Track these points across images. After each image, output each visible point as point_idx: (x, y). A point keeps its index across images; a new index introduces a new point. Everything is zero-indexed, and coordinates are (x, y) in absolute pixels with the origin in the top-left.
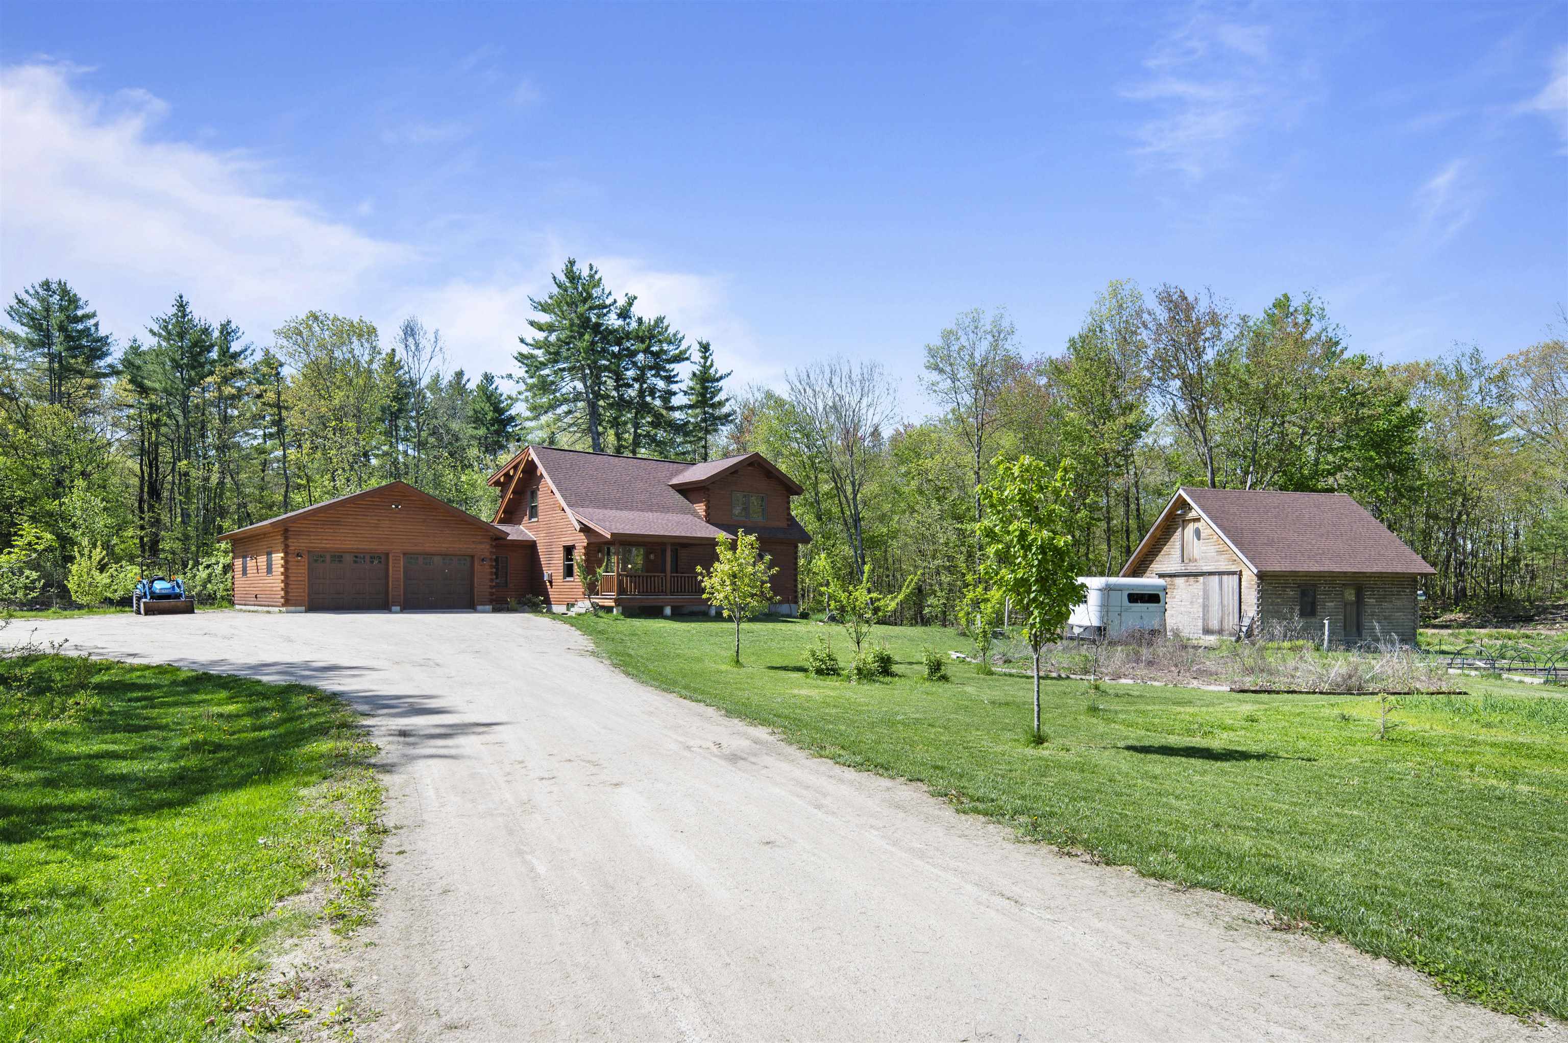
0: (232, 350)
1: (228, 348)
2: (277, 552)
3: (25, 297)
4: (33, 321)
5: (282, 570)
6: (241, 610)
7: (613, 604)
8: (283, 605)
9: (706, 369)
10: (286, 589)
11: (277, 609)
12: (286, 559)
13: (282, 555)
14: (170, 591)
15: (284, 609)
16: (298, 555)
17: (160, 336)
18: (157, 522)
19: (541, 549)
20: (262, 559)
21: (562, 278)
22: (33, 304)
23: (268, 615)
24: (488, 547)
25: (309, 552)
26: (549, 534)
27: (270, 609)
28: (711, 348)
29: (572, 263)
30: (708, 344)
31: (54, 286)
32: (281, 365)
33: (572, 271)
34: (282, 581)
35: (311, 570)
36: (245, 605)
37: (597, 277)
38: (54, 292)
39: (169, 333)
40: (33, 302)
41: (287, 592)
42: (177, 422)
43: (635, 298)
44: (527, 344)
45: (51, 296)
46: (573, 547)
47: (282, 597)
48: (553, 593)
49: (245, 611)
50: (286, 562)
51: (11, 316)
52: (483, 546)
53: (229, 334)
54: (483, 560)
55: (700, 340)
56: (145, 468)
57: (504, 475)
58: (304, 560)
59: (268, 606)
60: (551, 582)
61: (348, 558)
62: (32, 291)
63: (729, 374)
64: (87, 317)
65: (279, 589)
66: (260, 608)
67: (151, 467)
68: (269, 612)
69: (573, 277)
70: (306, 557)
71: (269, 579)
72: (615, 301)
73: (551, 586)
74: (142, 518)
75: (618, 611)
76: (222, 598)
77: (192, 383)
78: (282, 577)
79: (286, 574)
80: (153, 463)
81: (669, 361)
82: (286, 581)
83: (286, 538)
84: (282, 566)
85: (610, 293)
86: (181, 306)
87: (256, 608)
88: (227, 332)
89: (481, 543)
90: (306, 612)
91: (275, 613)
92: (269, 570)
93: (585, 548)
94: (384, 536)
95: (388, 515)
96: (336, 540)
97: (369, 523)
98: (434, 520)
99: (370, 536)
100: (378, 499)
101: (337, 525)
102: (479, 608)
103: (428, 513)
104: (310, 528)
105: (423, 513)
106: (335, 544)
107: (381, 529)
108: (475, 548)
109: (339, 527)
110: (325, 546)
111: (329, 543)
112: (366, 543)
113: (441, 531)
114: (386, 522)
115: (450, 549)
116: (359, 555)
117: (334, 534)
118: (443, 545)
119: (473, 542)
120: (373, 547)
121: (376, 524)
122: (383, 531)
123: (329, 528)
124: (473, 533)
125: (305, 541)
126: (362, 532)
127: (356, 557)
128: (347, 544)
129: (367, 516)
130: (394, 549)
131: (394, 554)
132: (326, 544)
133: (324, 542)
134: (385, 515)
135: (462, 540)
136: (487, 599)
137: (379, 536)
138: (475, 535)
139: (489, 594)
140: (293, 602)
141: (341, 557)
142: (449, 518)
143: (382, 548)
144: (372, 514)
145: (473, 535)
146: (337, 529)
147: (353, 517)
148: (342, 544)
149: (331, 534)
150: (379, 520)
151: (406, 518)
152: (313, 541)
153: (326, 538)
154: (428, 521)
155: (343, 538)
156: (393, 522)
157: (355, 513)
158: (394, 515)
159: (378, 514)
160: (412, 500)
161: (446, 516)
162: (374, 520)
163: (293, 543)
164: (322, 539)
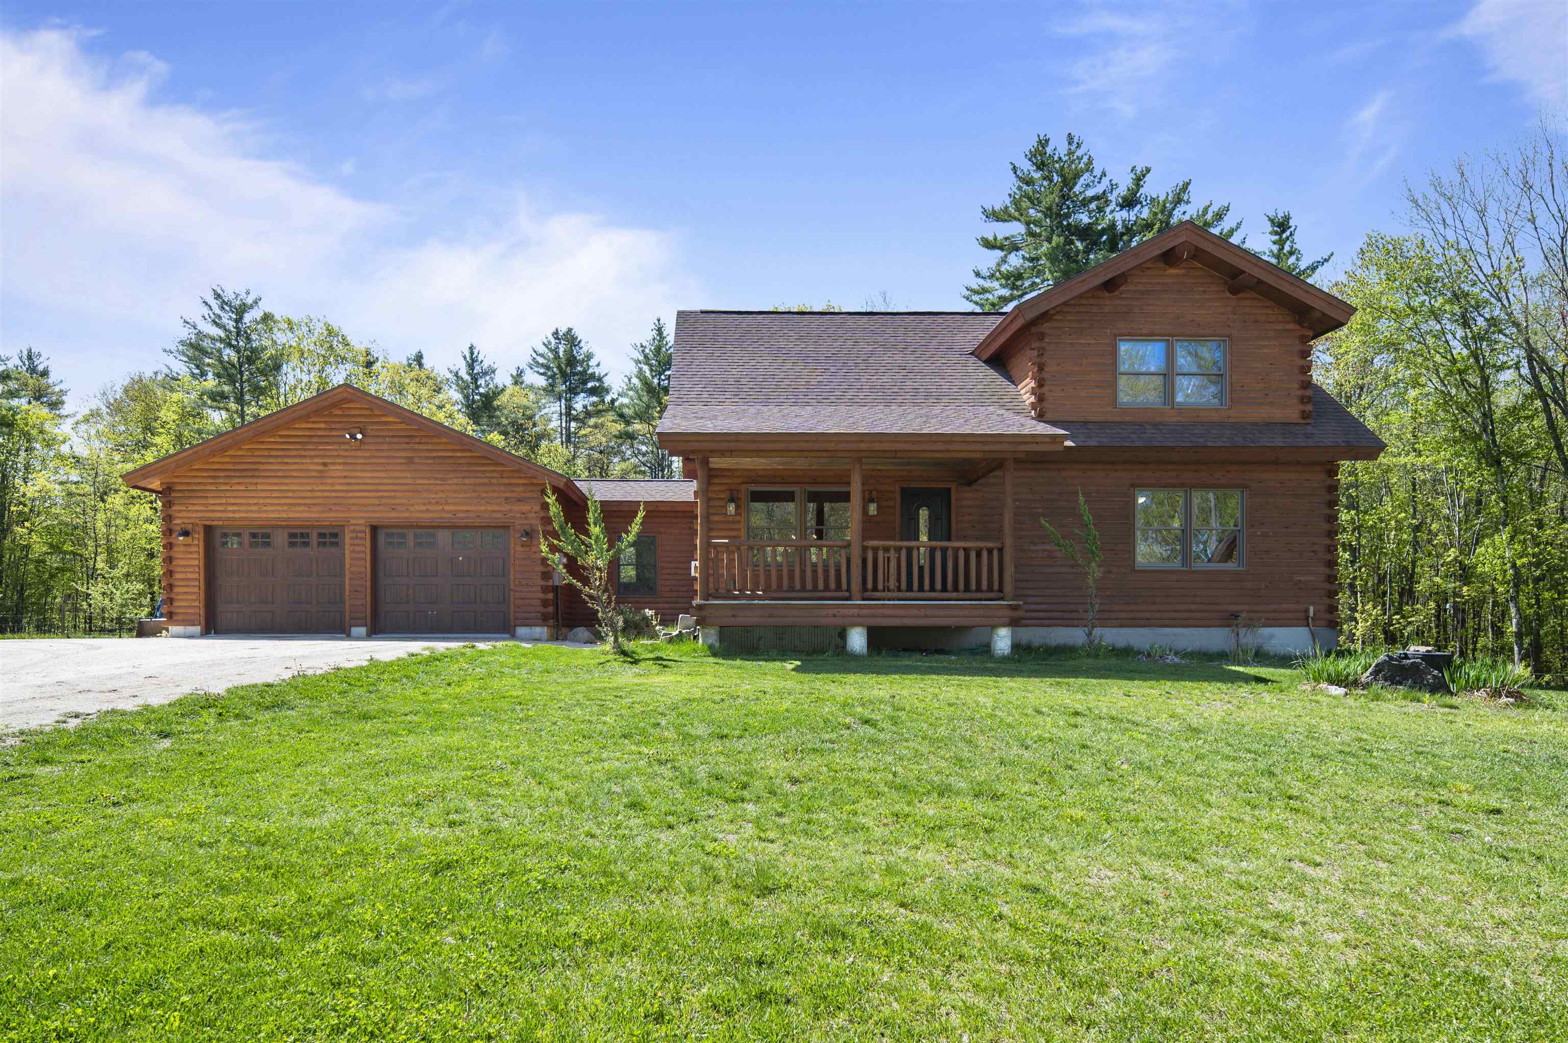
10: (169, 595)
12: (169, 543)
15: (170, 630)
16: (187, 533)
21: (1026, 166)
24: (537, 508)
28: (1291, 223)
30: (1287, 218)
35: (215, 560)
41: (170, 601)
50: (170, 546)
52: (525, 508)
54: (526, 534)
55: (1272, 214)
58: (196, 542)
61: (280, 538)
70: (200, 536)
79: (169, 568)
82: (169, 581)
83: (170, 504)
89: (521, 500)
90: (203, 635)
94: (334, 494)
95: (341, 453)
96: (250, 505)
97: (307, 470)
98: (427, 458)
99: (309, 494)
100: (323, 426)
101: (252, 477)
102: (521, 631)
103: (417, 446)
104: (205, 484)
105: (407, 446)
106: (247, 512)
107: (329, 481)
108: (510, 511)
109: (255, 480)
110: (231, 515)
111: (239, 511)
112: (302, 508)
113: (442, 479)
114: (338, 467)
115: (459, 515)
116: (298, 531)
117: (247, 494)
118: (446, 508)
119: (506, 499)
120: (313, 515)
121: (320, 471)
122: (332, 485)
123: (239, 484)
124: (506, 481)
125: (198, 508)
126: (294, 488)
127: (292, 535)
128: (266, 511)
129: (305, 457)
130: (354, 518)
131: (352, 528)
132: (234, 512)
133: (230, 508)
134: (335, 453)
135: (484, 495)
136: (533, 615)
137: (325, 494)
138: (511, 484)
139: (538, 602)
140: (180, 617)
141: (268, 536)
142: (459, 454)
143: (331, 516)
144: (312, 453)
145: (506, 485)
146: (251, 484)
147: (280, 460)
148: (259, 512)
149: (242, 494)
150: (325, 464)
151: (375, 457)
152: (211, 508)
153: (233, 501)
154: (417, 460)
155: (262, 501)
156: (350, 467)
157: (281, 453)
158: (353, 453)
159: (322, 453)
160: (386, 423)
161: (454, 451)
162: (317, 464)
163: (180, 511)
164: (227, 504)
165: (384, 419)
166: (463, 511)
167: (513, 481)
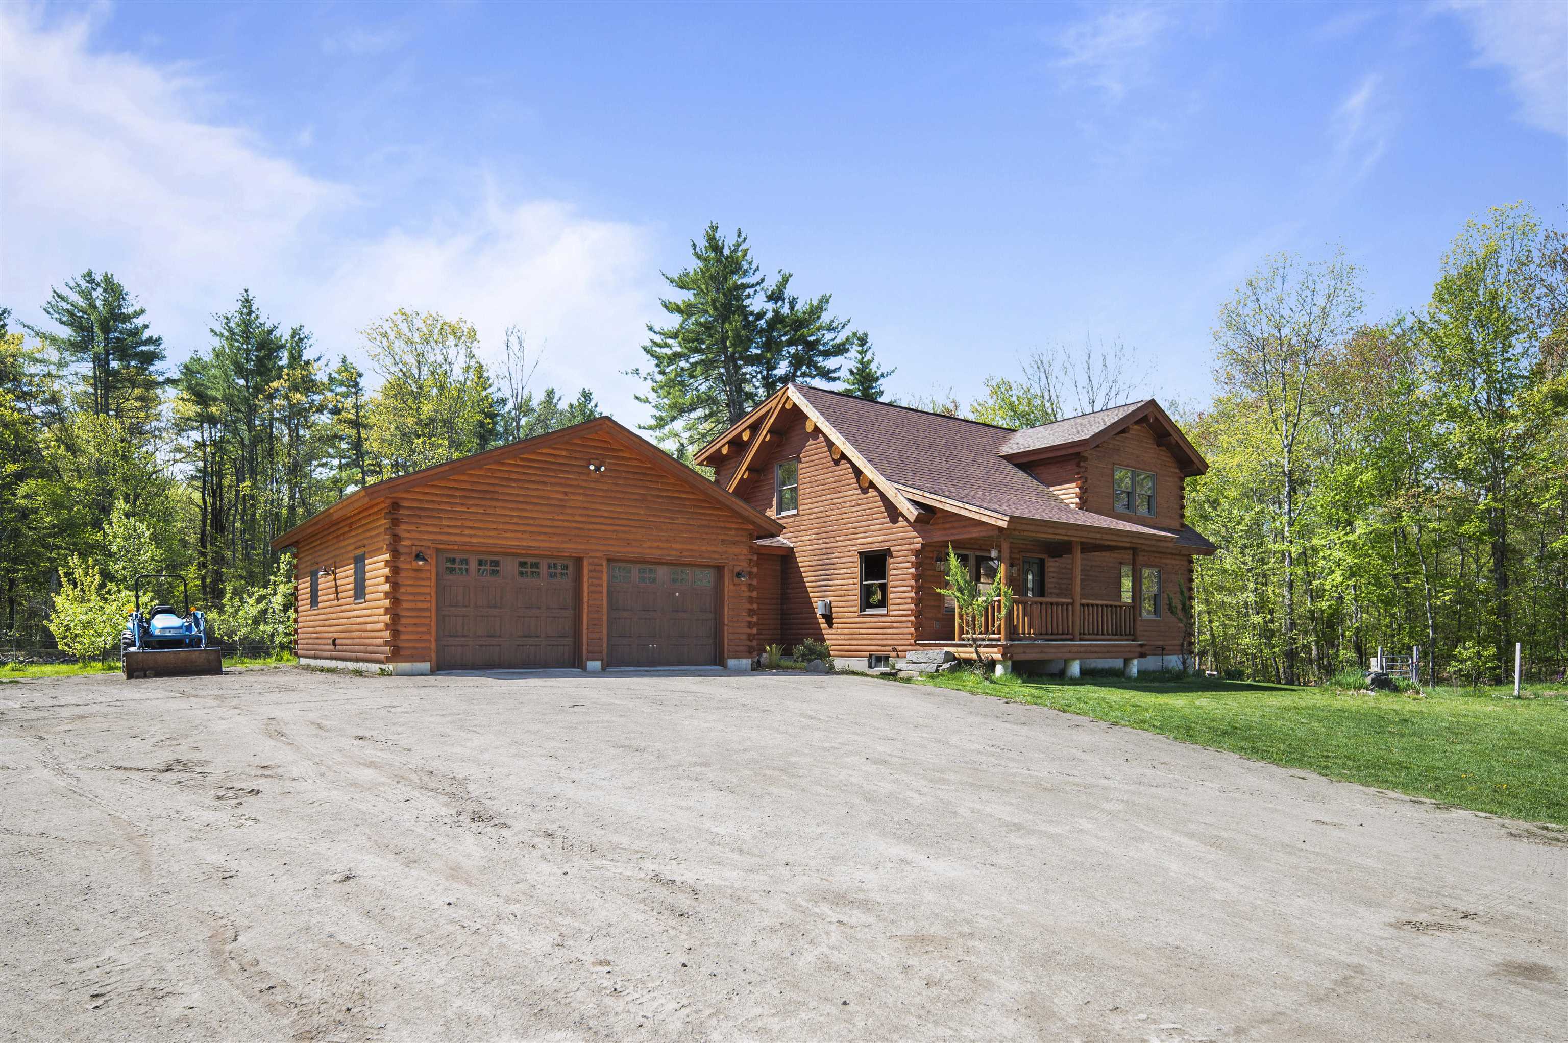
0: (305, 358)
1: (300, 356)
2: (377, 552)
3: (65, 292)
4: (74, 320)
5: (387, 587)
6: (307, 668)
7: (998, 656)
8: (388, 660)
9: (865, 365)
10: (394, 627)
11: (375, 667)
12: (394, 567)
13: (387, 557)
14: (182, 632)
15: (390, 667)
16: (418, 557)
17: (222, 335)
18: (220, 560)
19: (803, 561)
20: (346, 574)
21: (702, 245)
22: (75, 300)
23: (358, 680)
24: (745, 552)
25: (438, 551)
26: (826, 535)
27: (361, 666)
28: (869, 341)
29: (715, 228)
30: (866, 335)
31: (98, 278)
32: (360, 375)
33: (714, 238)
34: (387, 611)
35: (441, 589)
36: (315, 658)
37: (744, 246)
38: (98, 285)
39: (230, 330)
40: (76, 298)
41: (396, 633)
42: (242, 439)
43: (790, 275)
44: (655, 332)
45: (95, 290)
46: (887, 553)
47: (386, 643)
48: (832, 638)
49: (314, 670)
50: (396, 570)
51: (48, 313)
52: (735, 550)
53: (301, 340)
54: (739, 575)
55: (857, 331)
56: (208, 499)
57: (729, 442)
58: (429, 568)
59: (357, 660)
60: (829, 618)
61: (509, 567)
62: (72, 284)
63: (893, 371)
64: (137, 314)
65: (381, 626)
66: (341, 665)
67: (214, 497)
68: (359, 673)
69: (715, 246)
70: (432, 561)
71: (359, 611)
72: (763, 280)
73: (830, 624)
74: (203, 554)
75: (1005, 668)
76: (283, 647)
77: (258, 389)
78: (387, 603)
79: (394, 595)
80: (216, 492)
81: (827, 354)
82: (394, 611)
83: (396, 522)
84: (387, 579)
85: (758, 269)
86: (247, 301)
87: (333, 664)
88: (298, 340)
89: (734, 543)
90: (433, 672)
91: (372, 675)
92: (360, 591)
93: (917, 553)
94: (574, 525)
95: (581, 483)
96: (489, 530)
97: (549, 498)
98: (658, 497)
99: (549, 523)
100: (564, 453)
101: (492, 499)
102: (732, 662)
103: (649, 484)
104: (439, 503)
105: (641, 483)
106: (485, 537)
107: (569, 511)
108: (726, 552)
109: (494, 503)
110: (467, 539)
111: (475, 536)
112: (542, 537)
113: (671, 518)
114: (577, 497)
115: (685, 554)
116: (529, 560)
117: (485, 518)
118: (674, 546)
119: (723, 541)
120: (553, 545)
121: (561, 500)
122: (572, 515)
123: (477, 505)
124: (722, 525)
125: (431, 529)
126: (535, 515)
127: (523, 564)
128: (506, 538)
129: (545, 484)
130: (592, 550)
131: (591, 560)
132: (471, 536)
133: (467, 532)
134: (575, 483)
135: (705, 536)
136: (742, 648)
137: (566, 524)
138: (725, 528)
139: (744, 637)
140: (408, 652)
141: (496, 563)
142: (684, 496)
143: (570, 548)
144: (553, 480)
145: (722, 528)
146: (490, 507)
147: (520, 485)
148: (498, 538)
149: (479, 517)
150: (566, 493)
151: (612, 491)
152: (446, 530)
153: (470, 524)
154: (649, 498)
155: (501, 526)
156: (589, 499)
157: (523, 477)
158: (592, 485)
159: (563, 481)
160: (623, 458)
161: (680, 492)
162: (557, 492)
163: (409, 531)
164: (463, 527)
165: (621, 454)
166: (688, 550)
167: (728, 525)
